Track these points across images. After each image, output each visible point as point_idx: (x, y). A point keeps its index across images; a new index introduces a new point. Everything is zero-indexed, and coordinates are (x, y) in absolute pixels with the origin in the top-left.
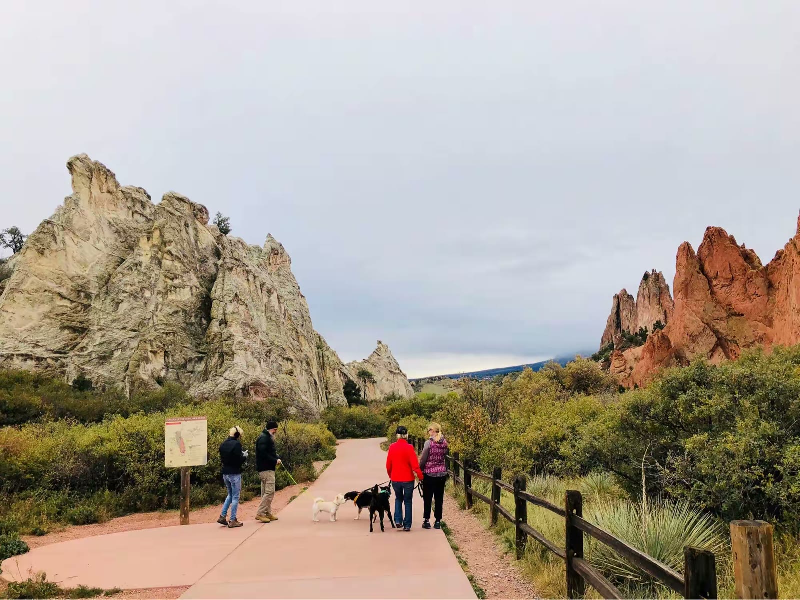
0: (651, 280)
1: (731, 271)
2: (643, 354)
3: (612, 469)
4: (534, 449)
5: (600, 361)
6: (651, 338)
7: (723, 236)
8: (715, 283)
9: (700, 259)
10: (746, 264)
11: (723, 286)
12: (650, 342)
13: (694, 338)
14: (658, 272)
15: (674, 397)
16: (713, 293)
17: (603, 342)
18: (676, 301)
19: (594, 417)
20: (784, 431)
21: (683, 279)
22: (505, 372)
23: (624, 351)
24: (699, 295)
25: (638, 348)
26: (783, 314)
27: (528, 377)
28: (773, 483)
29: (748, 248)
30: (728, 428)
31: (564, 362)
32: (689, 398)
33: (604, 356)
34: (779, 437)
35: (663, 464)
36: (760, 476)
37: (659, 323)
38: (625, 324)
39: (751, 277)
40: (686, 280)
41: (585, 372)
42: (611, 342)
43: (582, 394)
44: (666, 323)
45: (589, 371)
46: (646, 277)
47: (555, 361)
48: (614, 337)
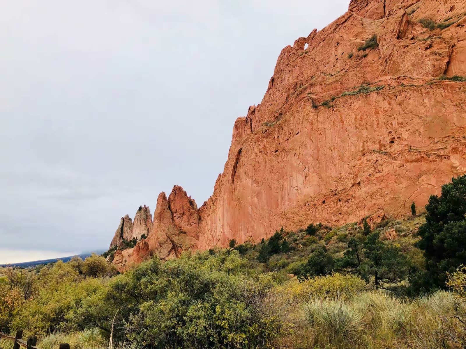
0: (143, 210)
1: (183, 209)
2: (133, 253)
3: (98, 326)
4: (51, 315)
5: (108, 256)
6: (139, 244)
7: (181, 191)
8: (175, 215)
9: (169, 202)
10: (190, 206)
11: (179, 217)
12: (137, 246)
13: (161, 244)
14: (147, 206)
15: (139, 280)
16: (173, 220)
17: (111, 245)
18: (154, 224)
19: (95, 292)
20: (190, 298)
21: (159, 211)
22: (45, 263)
23: (123, 250)
24: (166, 221)
25: (130, 249)
26: (204, 234)
27: (59, 266)
28: (181, 327)
29: (192, 198)
30: (164, 297)
31: (84, 257)
32: (146, 280)
33: (110, 254)
34: (187, 301)
35: (127, 320)
36: (176, 324)
37: (144, 235)
38: (126, 235)
39: (192, 214)
40: (161, 212)
41: (97, 263)
42: (116, 245)
43: (91, 277)
44: (148, 235)
45: (99, 262)
46: (140, 209)
47: (78, 256)
48: (118, 242)
